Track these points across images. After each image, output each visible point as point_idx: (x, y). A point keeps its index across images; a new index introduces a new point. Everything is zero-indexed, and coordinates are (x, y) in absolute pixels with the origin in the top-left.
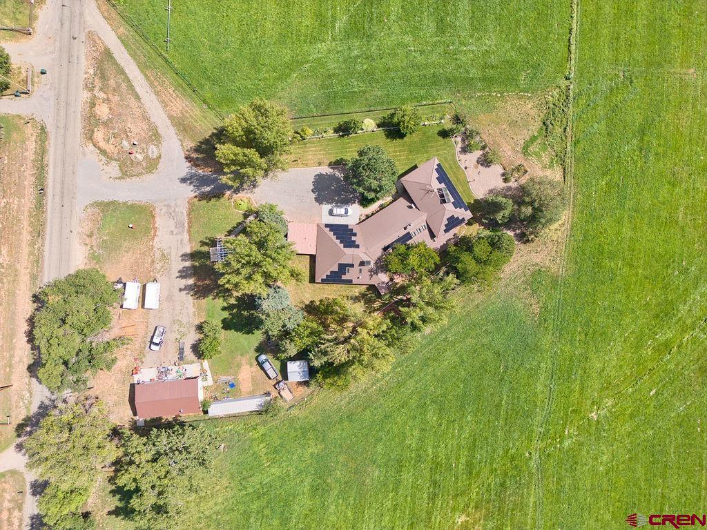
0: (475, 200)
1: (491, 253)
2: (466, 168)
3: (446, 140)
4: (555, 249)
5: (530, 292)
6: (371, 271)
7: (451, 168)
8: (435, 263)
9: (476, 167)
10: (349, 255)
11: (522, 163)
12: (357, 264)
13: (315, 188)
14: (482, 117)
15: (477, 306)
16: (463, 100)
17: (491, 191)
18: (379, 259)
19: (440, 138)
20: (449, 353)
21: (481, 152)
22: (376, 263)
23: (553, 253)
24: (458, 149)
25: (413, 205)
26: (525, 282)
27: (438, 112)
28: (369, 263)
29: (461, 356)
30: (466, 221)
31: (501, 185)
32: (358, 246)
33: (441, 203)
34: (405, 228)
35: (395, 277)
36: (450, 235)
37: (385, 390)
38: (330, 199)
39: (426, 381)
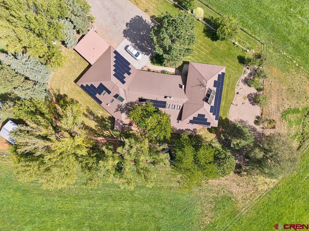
0: (226, 119)
1: (210, 163)
2: (238, 93)
3: (240, 65)
4: (251, 193)
5: (213, 207)
6: (119, 106)
7: (228, 85)
8: (165, 137)
9: (245, 98)
10: (112, 82)
11: (276, 120)
12: (113, 93)
13: (130, 24)
14: (275, 70)
15: (171, 188)
16: (272, 49)
17: (241, 121)
18: (131, 103)
19: (237, 61)
20: (127, 204)
21: (256, 91)
22: (127, 104)
23: (248, 195)
24: (243, 77)
25: (183, 86)
26: (214, 198)
27: (250, 43)
28: (122, 100)
29: (133, 212)
30: (210, 127)
31: (251, 123)
32: (123, 82)
33: (203, 100)
34: (165, 97)
35: (134, 125)
36: (192, 127)
37: (64, 193)
38: (134, 38)
39: (96, 210)
